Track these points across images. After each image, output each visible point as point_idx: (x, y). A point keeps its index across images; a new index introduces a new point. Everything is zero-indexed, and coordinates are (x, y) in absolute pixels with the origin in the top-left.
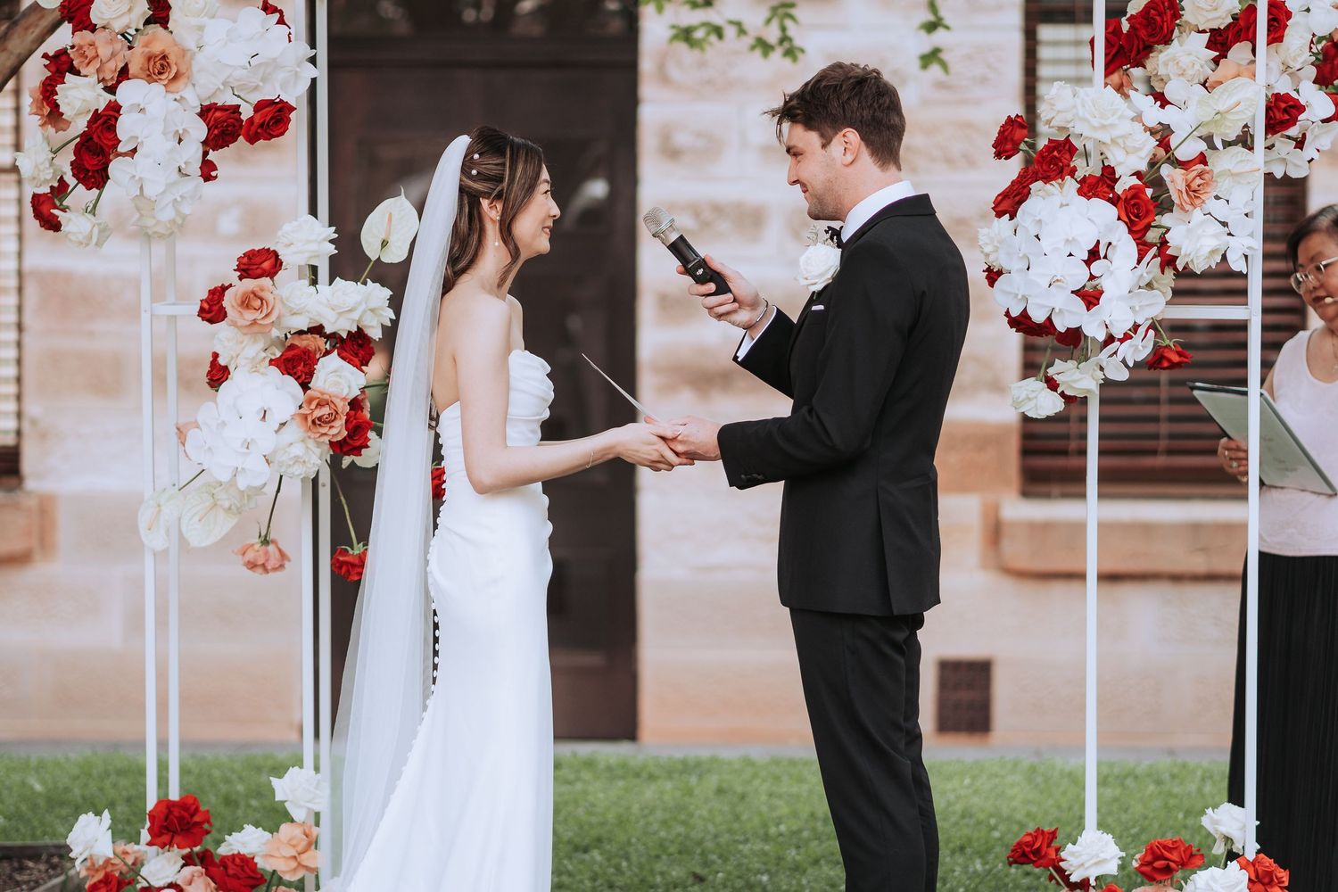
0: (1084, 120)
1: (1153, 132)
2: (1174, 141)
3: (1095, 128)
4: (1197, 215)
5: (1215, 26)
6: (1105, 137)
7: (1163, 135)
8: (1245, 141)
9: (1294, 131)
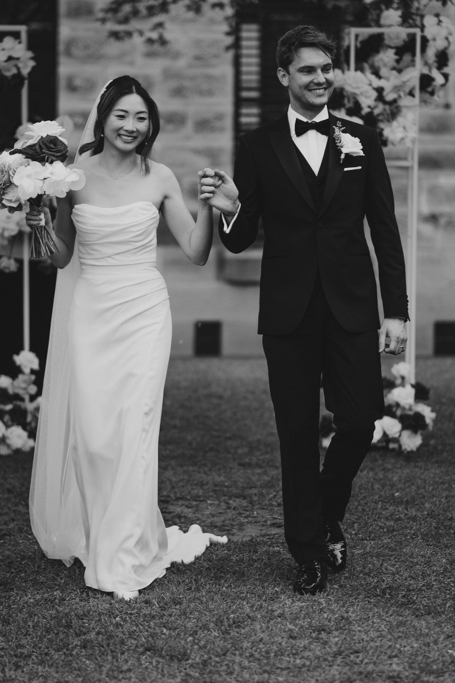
0: (350, 85)
1: (375, 89)
2: (385, 93)
3: (353, 88)
4: (395, 124)
5: (397, 45)
6: (357, 92)
7: (380, 90)
8: (411, 94)
9: (430, 89)
